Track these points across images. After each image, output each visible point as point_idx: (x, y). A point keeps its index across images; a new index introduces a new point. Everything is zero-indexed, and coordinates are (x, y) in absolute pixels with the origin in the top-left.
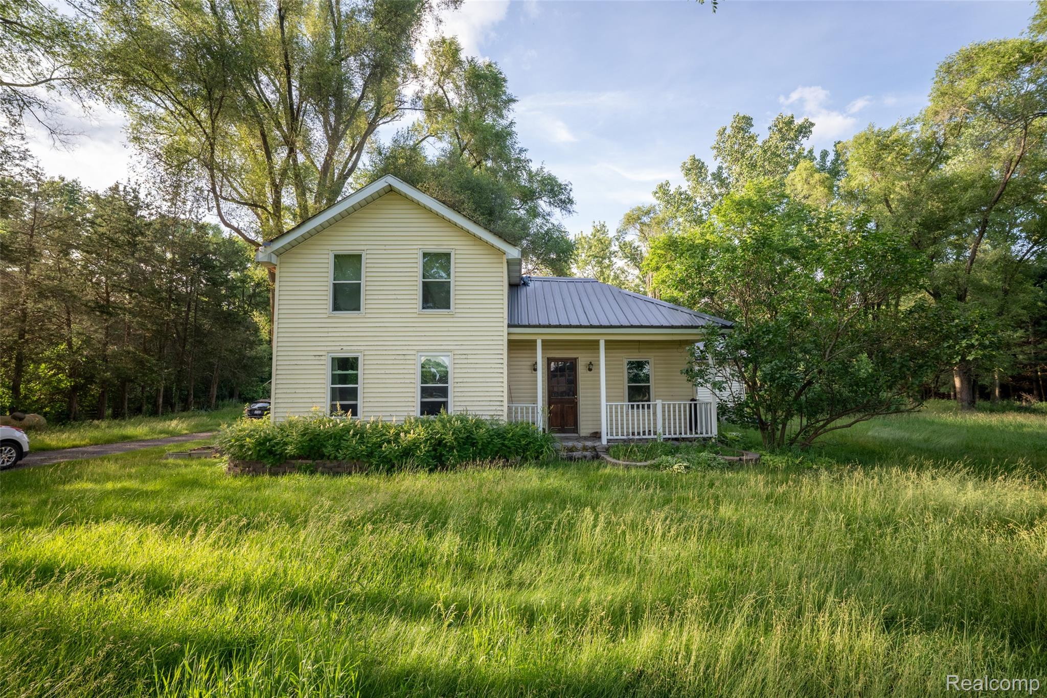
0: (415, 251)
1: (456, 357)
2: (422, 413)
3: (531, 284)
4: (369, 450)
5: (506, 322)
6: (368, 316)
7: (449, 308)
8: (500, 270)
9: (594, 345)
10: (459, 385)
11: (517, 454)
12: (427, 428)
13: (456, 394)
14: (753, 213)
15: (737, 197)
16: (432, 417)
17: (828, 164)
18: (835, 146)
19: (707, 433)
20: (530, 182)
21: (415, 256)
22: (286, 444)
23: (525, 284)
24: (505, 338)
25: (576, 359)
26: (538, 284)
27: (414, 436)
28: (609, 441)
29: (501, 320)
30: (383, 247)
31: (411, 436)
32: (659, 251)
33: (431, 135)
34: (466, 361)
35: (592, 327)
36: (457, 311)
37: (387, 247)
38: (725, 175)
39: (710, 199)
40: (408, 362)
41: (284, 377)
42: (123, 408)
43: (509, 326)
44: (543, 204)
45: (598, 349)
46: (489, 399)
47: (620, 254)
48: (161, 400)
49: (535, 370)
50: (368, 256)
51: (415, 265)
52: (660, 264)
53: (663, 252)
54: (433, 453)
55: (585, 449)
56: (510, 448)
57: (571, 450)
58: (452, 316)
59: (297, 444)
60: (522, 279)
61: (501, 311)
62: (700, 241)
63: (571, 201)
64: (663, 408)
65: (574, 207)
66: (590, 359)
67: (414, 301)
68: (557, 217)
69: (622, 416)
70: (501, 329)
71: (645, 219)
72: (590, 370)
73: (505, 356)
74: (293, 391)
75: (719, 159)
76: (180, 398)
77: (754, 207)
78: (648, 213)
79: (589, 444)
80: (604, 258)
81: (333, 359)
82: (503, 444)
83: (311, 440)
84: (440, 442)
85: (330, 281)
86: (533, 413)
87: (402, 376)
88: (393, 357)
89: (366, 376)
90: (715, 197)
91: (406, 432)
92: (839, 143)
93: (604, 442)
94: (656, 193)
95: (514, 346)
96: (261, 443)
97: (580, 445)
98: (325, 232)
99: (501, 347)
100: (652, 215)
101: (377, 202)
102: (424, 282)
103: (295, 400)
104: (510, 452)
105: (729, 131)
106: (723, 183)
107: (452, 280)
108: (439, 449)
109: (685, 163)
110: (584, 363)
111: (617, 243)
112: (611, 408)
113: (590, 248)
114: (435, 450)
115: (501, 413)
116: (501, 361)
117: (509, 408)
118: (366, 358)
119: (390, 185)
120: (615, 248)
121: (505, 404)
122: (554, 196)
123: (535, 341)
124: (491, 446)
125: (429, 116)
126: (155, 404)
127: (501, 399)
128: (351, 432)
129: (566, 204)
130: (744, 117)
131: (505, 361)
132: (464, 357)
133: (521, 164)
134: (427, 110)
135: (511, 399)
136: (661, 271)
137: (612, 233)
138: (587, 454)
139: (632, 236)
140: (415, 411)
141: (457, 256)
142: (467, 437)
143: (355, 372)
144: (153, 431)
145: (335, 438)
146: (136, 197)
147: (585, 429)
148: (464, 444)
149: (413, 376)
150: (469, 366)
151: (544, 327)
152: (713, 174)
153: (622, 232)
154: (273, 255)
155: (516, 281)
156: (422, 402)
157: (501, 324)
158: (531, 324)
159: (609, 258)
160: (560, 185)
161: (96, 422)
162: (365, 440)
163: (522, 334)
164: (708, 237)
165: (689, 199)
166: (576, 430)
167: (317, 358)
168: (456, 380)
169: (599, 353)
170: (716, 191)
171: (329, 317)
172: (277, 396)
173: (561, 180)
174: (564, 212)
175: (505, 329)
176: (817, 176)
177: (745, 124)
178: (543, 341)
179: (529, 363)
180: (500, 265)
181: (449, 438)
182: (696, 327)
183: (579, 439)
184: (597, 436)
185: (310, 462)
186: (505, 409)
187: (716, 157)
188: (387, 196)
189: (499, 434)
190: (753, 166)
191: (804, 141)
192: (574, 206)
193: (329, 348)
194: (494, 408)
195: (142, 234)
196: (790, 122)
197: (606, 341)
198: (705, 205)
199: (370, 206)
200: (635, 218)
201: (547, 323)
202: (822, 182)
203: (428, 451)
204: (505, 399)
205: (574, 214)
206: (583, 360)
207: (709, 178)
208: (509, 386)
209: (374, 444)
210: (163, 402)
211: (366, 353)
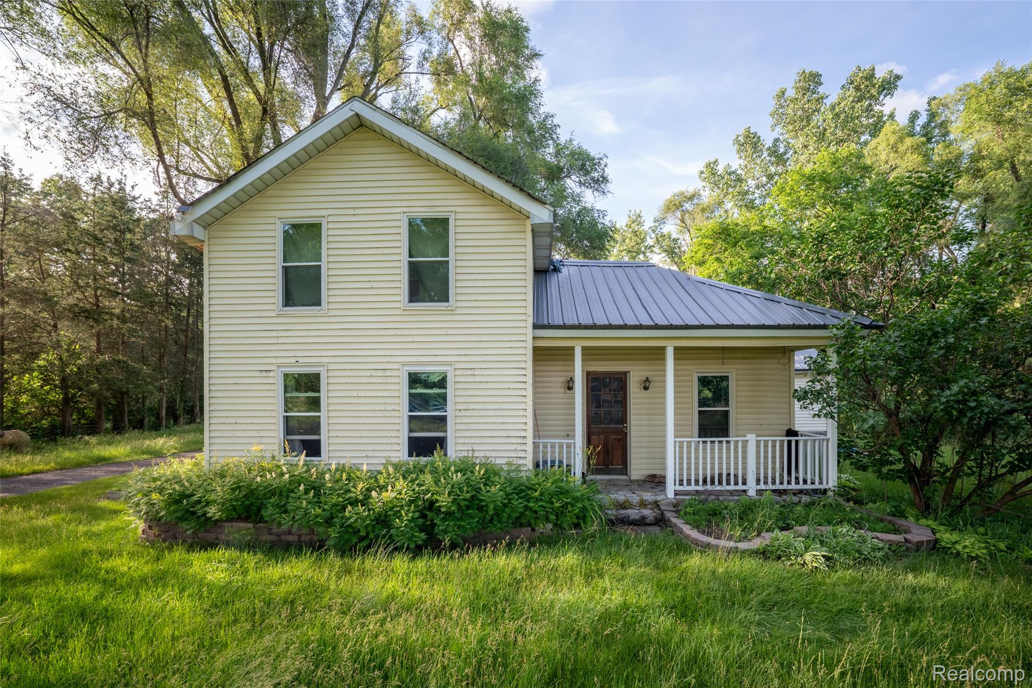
0: (397, 217)
1: (458, 373)
2: (410, 455)
3: (564, 270)
4: (327, 514)
5: (530, 321)
6: (331, 313)
7: (448, 301)
8: (522, 242)
9: (658, 354)
10: (461, 414)
11: (548, 520)
12: (412, 481)
13: (459, 427)
14: (827, 189)
15: (808, 170)
16: (423, 460)
17: (918, 129)
18: (929, 103)
19: (821, 483)
20: (556, 157)
21: (397, 224)
22: (208, 503)
23: (556, 270)
24: (530, 345)
25: (625, 373)
26: (572, 269)
27: (393, 495)
28: (677, 493)
29: (523, 317)
30: (351, 212)
31: (388, 495)
32: (706, 241)
33: (442, 107)
34: (472, 379)
35: (657, 327)
36: (459, 304)
37: (357, 211)
38: (782, 150)
39: (764, 179)
40: (390, 380)
41: (221, 401)
42: (123, 421)
43: (536, 327)
44: (571, 184)
45: (664, 359)
46: (505, 434)
47: (656, 249)
48: (164, 413)
49: (570, 388)
50: (331, 225)
51: (397, 237)
52: (707, 256)
53: (710, 242)
54: (421, 521)
55: (643, 504)
56: (536, 512)
57: (623, 506)
58: (452, 312)
59: (223, 504)
60: (551, 262)
61: (523, 303)
62: (757, 228)
63: (605, 179)
64: (758, 446)
65: (610, 187)
66: (646, 374)
67: (397, 291)
68: (589, 198)
69: (689, 453)
70: (523, 331)
71: (688, 206)
72: (646, 388)
73: (529, 372)
74: (233, 421)
75: (778, 129)
76: (185, 409)
77: (829, 182)
78: (691, 198)
79: (648, 496)
80: (638, 254)
81: (286, 376)
82: (526, 507)
83: (246, 497)
84: (431, 504)
85: (279, 263)
86: (569, 453)
87: (381, 401)
88: (368, 373)
89: (331, 401)
90: (770, 177)
91: (383, 488)
92: (934, 98)
93: (670, 494)
94: (702, 173)
95: (541, 355)
96: (177, 500)
97: (635, 498)
98: (270, 192)
99: (523, 358)
100: (696, 201)
101: (343, 143)
102: (410, 263)
103: (237, 434)
104: (537, 518)
105: (791, 93)
106: (780, 159)
107: (451, 259)
108: (430, 514)
109: (738, 136)
110: (637, 379)
111: (653, 235)
112: (681, 447)
113: (624, 241)
114: (423, 516)
115: (522, 454)
116: (523, 379)
117: (536, 446)
118: (331, 373)
119: (357, 115)
120: (650, 241)
121: (530, 440)
122: (587, 173)
123: (572, 349)
124: (508, 510)
125: (438, 83)
126: (158, 417)
127: (523, 434)
128: (302, 487)
129: (599, 183)
130: (811, 74)
131: (530, 379)
132: (470, 372)
133: (547, 130)
134: (436, 74)
135: (537, 434)
136: (707, 265)
137: (648, 224)
138: (647, 512)
139: (671, 228)
140: (400, 453)
141: (459, 223)
142: (472, 497)
143: (316, 395)
144: (134, 451)
145: (281, 494)
146: (122, 189)
147: (638, 468)
148: (468, 508)
149: (397, 401)
150: (475, 386)
151: (587, 327)
152: (769, 149)
153: (660, 221)
154: (196, 226)
155: (543, 264)
156: (410, 439)
157: (523, 324)
158: (567, 323)
159: (644, 253)
160: (594, 159)
161: (87, 438)
162: (323, 499)
163: (554, 338)
164: (767, 222)
165: (739, 180)
166: (624, 470)
167: (264, 374)
168: (459, 407)
169: (664, 365)
170: (773, 169)
171: (278, 316)
172: (213, 427)
173: (594, 152)
174: (596, 194)
175: (530, 331)
176: (909, 141)
177: (811, 81)
178: (584, 349)
179: (562, 379)
180: (521, 235)
181: (444, 501)
182: (824, 327)
183: (632, 485)
184: (656, 481)
185: (251, 525)
186: (530, 448)
187: (773, 128)
188: (355, 135)
189: (521, 491)
190: (821, 136)
191: (887, 100)
192: (609, 185)
193: (280, 361)
194: (513, 447)
195: (130, 231)
196: (870, 76)
197: (676, 349)
198: (758, 187)
199: (332, 150)
200: (675, 205)
201: (591, 322)
202: (915, 149)
203: (413, 520)
204: (530, 434)
205: (609, 195)
206: (636, 374)
207: (765, 154)
208: (535, 415)
209: (335, 505)
210: (166, 414)
211: (331, 367)
